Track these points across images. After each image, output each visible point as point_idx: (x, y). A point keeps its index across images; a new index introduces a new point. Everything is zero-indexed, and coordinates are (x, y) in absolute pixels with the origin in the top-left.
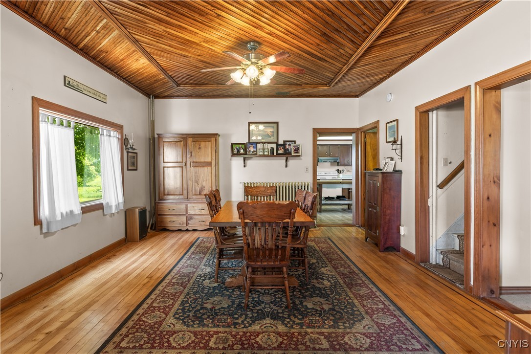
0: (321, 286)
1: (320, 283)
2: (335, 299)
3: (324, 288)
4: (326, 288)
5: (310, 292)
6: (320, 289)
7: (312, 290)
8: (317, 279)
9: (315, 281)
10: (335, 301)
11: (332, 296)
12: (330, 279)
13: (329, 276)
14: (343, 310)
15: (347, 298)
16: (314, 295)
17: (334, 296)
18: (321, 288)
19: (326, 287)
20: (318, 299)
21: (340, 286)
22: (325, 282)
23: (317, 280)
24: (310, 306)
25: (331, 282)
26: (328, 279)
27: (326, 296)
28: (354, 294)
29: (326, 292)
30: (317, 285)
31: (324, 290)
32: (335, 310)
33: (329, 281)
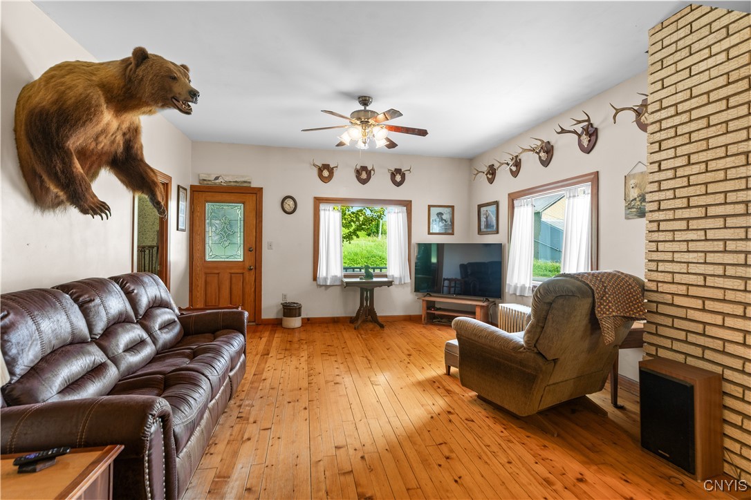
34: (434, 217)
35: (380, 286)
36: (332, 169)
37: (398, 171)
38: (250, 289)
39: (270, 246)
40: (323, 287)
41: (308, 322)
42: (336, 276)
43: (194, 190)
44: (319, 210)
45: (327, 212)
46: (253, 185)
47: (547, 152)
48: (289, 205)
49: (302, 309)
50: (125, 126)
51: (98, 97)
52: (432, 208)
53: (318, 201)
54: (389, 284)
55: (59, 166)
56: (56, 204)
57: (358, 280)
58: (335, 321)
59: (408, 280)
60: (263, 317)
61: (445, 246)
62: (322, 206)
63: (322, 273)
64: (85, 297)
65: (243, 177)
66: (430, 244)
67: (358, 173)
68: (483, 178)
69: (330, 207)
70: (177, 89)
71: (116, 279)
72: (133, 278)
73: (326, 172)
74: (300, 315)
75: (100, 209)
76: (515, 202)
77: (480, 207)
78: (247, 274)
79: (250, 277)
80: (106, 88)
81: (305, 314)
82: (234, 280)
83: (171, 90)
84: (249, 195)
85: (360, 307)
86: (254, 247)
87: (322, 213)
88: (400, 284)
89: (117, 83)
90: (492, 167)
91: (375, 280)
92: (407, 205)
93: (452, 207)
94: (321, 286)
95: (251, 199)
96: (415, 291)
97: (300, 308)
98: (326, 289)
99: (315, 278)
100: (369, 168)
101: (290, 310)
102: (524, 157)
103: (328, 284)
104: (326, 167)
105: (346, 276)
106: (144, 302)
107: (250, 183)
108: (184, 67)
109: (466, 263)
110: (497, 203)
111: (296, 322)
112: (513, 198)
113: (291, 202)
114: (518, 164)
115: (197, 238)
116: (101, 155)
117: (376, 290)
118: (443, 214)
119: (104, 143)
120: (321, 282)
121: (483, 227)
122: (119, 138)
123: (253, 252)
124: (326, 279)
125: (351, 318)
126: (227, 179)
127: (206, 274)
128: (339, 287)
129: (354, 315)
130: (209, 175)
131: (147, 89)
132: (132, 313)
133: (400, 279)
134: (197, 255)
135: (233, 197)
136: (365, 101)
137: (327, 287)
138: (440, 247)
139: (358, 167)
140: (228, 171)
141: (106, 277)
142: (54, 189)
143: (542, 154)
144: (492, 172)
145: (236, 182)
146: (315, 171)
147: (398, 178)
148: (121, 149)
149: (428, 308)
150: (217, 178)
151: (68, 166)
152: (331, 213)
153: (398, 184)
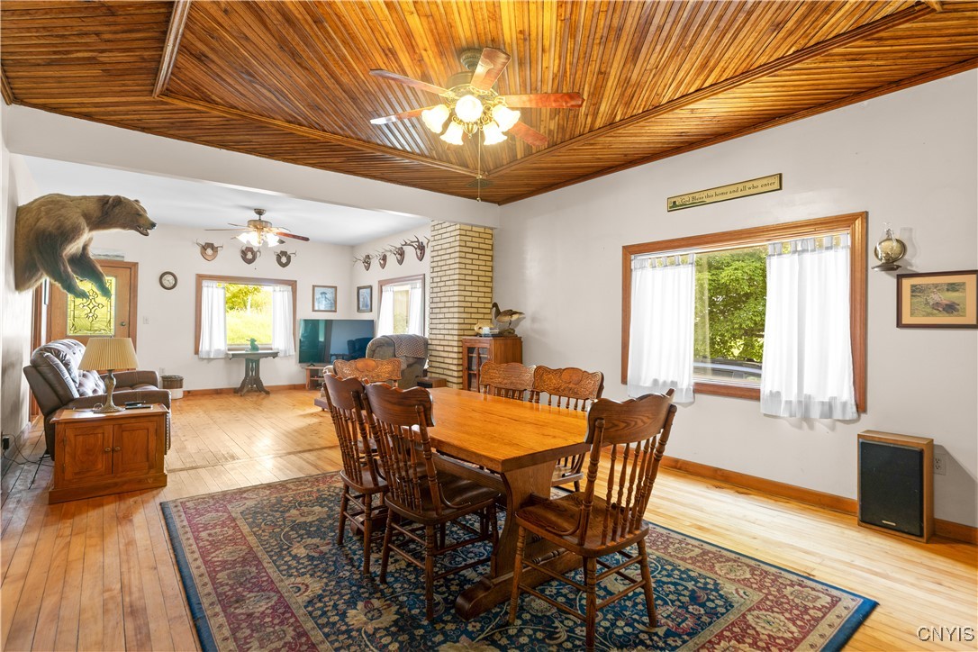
0: (309, 541)
1: (313, 547)
2: (280, 526)
3: (302, 539)
4: (299, 539)
5: (325, 525)
6: (310, 535)
7: (323, 530)
8: (323, 556)
9: (325, 549)
10: (281, 523)
11: (287, 529)
12: (294, 563)
13: (297, 570)
14: (269, 515)
15: (260, 532)
16: (316, 523)
17: (282, 530)
18: (308, 537)
19: (299, 542)
20: (310, 519)
21: (272, 551)
22: (301, 551)
23: (321, 552)
24: (317, 509)
25: (291, 555)
26: (298, 562)
27: (296, 527)
28: (246, 542)
29: (297, 533)
30: (316, 540)
31: (301, 536)
32: (281, 512)
33: (295, 557)
34: (318, 296)
35: (266, 357)
37: (284, 254)
39: (146, 321)
40: (205, 361)
42: (219, 350)
44: (202, 287)
45: (210, 289)
46: (126, 260)
47: (401, 255)
48: (169, 280)
49: (184, 381)
53: (200, 278)
54: (275, 355)
55: (63, 268)
57: (244, 352)
58: (218, 393)
59: (294, 353)
61: (334, 323)
62: (205, 283)
63: (205, 346)
65: (115, 250)
66: (318, 320)
67: (244, 253)
68: (361, 266)
69: (214, 284)
70: (142, 222)
73: (209, 249)
74: (181, 387)
76: (383, 288)
77: (359, 289)
80: (85, 217)
81: (187, 386)
83: (137, 222)
84: (122, 269)
85: (246, 378)
86: (129, 324)
87: (205, 290)
88: (285, 356)
90: (368, 257)
91: (260, 352)
92: (293, 284)
93: (336, 287)
94: (203, 359)
95: (125, 274)
96: (300, 362)
97: (181, 380)
98: (209, 362)
99: (197, 352)
100: (255, 250)
102: (388, 254)
103: (212, 357)
104: (211, 246)
105: (229, 350)
107: (123, 257)
108: (137, 201)
109: (354, 339)
110: (371, 287)
111: (177, 394)
112: (382, 284)
113: (170, 278)
114: (384, 258)
115: (57, 312)
117: (263, 362)
118: (326, 294)
119: (74, 249)
120: (203, 355)
121: (361, 306)
122: (81, 245)
123: (127, 326)
124: (209, 352)
125: (235, 389)
128: (222, 361)
129: (239, 386)
131: (120, 220)
133: (286, 351)
134: (57, 329)
136: (260, 212)
137: (210, 360)
138: (329, 323)
139: (244, 248)
143: (399, 256)
144: (367, 262)
145: (106, 255)
146: (198, 249)
147: (284, 260)
148: (80, 252)
149: (312, 376)
152: (215, 290)
153: (284, 265)
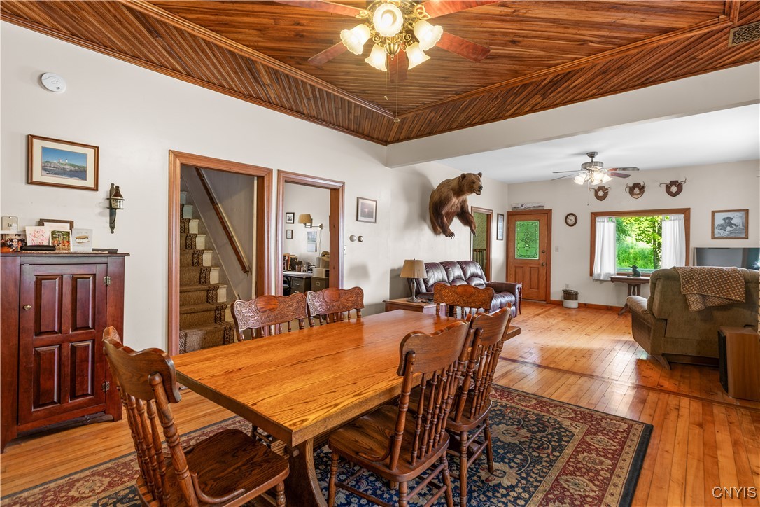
34: (719, 222)
36: (607, 189)
37: (673, 183)
38: (543, 279)
39: (557, 250)
40: (598, 282)
41: (584, 307)
42: (609, 273)
43: (509, 214)
44: (595, 222)
45: (602, 224)
46: (545, 208)
48: (571, 220)
49: (579, 295)
50: (460, 201)
51: (451, 193)
52: (716, 214)
53: (595, 215)
55: (440, 221)
56: (440, 233)
57: (626, 277)
60: (552, 299)
62: (598, 219)
63: (597, 270)
64: (447, 267)
65: (538, 203)
67: (631, 189)
69: (606, 219)
71: (458, 262)
72: (466, 263)
73: (601, 193)
74: (576, 300)
75: (451, 235)
78: (541, 268)
79: (543, 270)
80: (453, 190)
81: (581, 299)
82: (532, 272)
83: (474, 187)
84: (543, 215)
86: (546, 251)
87: (597, 225)
89: (457, 187)
91: (642, 278)
92: (686, 212)
93: (746, 211)
94: (597, 280)
95: (544, 218)
97: (577, 295)
98: (601, 283)
99: (591, 274)
101: (569, 295)
103: (601, 279)
104: (601, 188)
105: (618, 274)
106: (469, 274)
107: (543, 206)
108: (479, 174)
111: (573, 304)
113: (573, 218)
115: (511, 244)
116: (453, 213)
118: (732, 219)
119: (454, 208)
120: (595, 276)
122: (459, 206)
123: (546, 254)
124: (600, 275)
126: (529, 205)
127: (515, 267)
130: (518, 204)
131: (466, 188)
132: (463, 276)
134: (510, 255)
135: (532, 217)
136: (591, 155)
137: (601, 281)
140: (529, 200)
141: (456, 261)
142: (439, 229)
145: (534, 207)
147: (674, 189)
148: (459, 210)
150: (522, 206)
151: (442, 220)
152: (606, 224)
153: (674, 195)
